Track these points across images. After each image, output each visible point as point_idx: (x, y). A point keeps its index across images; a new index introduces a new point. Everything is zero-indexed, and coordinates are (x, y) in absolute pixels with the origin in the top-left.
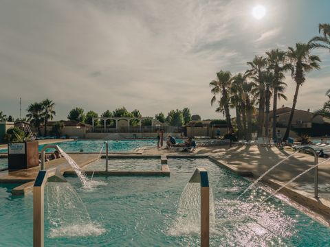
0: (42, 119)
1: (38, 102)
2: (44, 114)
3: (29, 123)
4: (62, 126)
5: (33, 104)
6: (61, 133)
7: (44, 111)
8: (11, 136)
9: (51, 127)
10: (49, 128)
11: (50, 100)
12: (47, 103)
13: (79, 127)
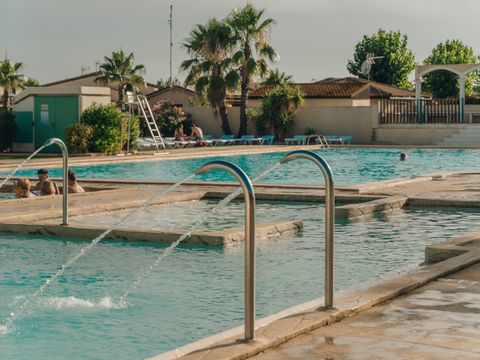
0: (232, 76)
1: (221, 19)
2: (237, 56)
3: (192, 88)
4: (296, 100)
5: (205, 23)
6: (291, 123)
7: (238, 47)
8: (89, 130)
9: (259, 104)
10: (254, 108)
11: (257, 8)
12: (247, 20)
13: (366, 103)
